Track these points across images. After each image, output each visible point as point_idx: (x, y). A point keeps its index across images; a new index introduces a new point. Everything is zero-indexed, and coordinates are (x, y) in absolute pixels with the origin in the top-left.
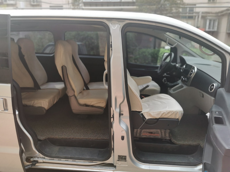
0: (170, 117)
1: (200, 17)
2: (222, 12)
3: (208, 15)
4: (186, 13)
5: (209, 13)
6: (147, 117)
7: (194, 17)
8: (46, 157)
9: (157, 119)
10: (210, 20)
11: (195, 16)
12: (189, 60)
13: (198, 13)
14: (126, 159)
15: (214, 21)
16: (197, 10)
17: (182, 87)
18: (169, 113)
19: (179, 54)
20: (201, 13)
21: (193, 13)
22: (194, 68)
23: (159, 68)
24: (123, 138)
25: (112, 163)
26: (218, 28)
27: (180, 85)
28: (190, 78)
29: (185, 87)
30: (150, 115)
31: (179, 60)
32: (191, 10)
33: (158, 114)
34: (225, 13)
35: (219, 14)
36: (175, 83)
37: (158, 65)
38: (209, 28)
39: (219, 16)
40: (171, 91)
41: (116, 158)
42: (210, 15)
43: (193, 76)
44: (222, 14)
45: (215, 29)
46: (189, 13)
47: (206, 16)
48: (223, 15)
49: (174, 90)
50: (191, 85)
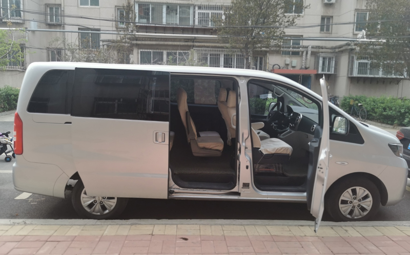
0: (283, 153)
1: (309, 53)
2: (340, 47)
3: (321, 50)
4: (289, 48)
5: (322, 48)
6: (265, 153)
7: (300, 53)
8: (180, 188)
9: (273, 155)
10: (324, 58)
11: (303, 52)
12: (295, 109)
13: (307, 47)
14: (249, 186)
15: (330, 59)
16: (305, 43)
17: (290, 132)
18: (282, 148)
19: (286, 104)
20: (311, 47)
21: (299, 48)
22: (300, 115)
23: (267, 118)
24: (247, 167)
25: (237, 191)
26: (336, 69)
27: (289, 130)
28: (297, 123)
29: (293, 132)
30: (267, 151)
31: (286, 110)
32: (297, 44)
33: (273, 150)
34: (344, 48)
35: (337, 50)
36: (285, 130)
37: (266, 114)
38: (323, 70)
39: (336, 53)
40: (281, 137)
41: (241, 185)
42: (324, 50)
43: (299, 121)
44: (340, 49)
45: (332, 72)
46: (293, 48)
47: (319, 53)
48: (342, 52)
49: (283, 136)
50: (298, 130)
